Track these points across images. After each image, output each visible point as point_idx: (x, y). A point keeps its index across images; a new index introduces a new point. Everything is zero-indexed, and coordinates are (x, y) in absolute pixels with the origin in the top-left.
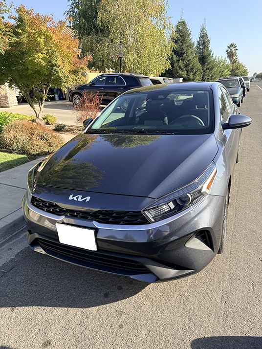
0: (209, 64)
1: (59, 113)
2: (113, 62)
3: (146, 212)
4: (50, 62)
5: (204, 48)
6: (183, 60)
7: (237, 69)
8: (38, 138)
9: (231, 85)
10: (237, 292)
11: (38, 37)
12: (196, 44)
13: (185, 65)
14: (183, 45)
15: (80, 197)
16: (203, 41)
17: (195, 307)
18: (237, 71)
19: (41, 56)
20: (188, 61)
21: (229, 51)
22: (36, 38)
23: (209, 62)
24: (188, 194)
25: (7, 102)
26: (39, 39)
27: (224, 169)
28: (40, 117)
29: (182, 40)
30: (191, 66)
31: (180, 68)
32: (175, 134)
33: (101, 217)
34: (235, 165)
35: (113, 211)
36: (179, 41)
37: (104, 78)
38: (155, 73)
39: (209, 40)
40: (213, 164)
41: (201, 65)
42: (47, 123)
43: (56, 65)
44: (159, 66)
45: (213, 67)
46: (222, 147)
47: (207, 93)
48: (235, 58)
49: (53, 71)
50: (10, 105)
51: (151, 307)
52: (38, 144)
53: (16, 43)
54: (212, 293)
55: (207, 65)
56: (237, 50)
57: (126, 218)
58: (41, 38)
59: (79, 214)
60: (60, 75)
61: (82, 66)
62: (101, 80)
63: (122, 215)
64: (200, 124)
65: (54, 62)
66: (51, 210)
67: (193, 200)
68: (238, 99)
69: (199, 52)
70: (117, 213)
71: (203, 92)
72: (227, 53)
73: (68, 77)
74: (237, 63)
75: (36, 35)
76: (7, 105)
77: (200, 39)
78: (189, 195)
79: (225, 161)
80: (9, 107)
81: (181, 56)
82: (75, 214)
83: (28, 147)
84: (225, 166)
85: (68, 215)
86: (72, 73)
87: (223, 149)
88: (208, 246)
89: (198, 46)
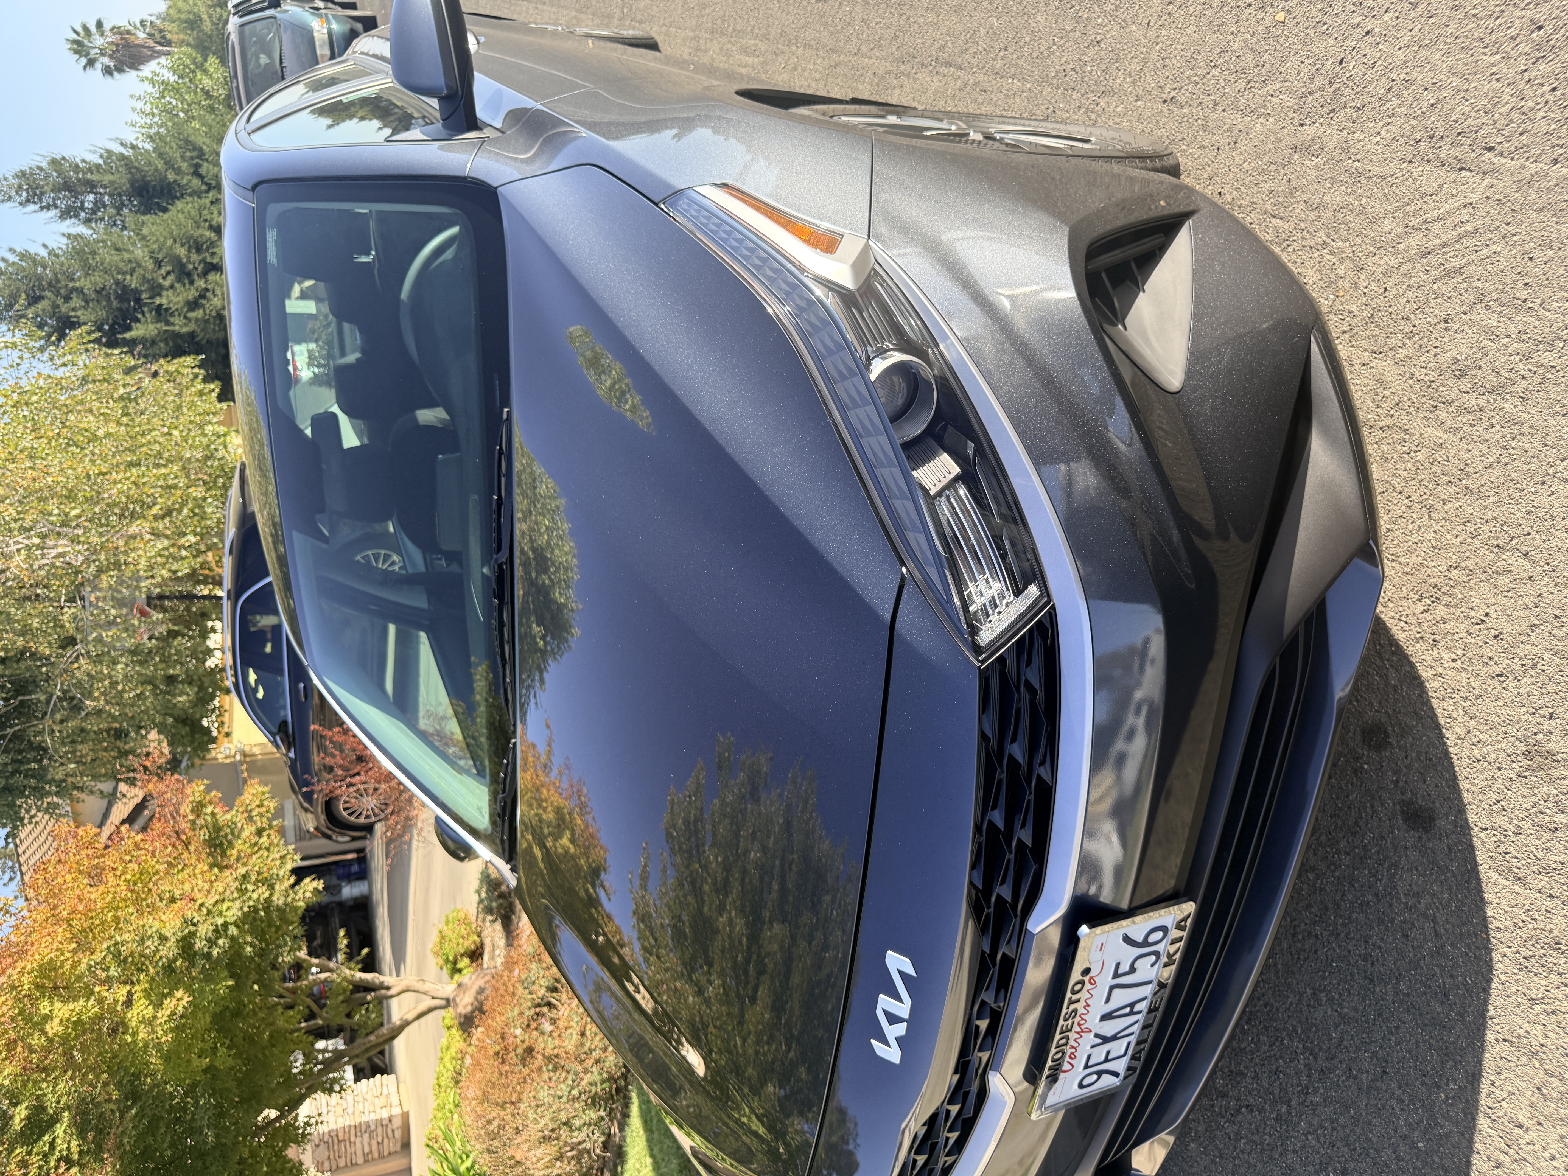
0: (170, 164)
1: (427, 891)
2: (173, 634)
3: (985, 636)
4: (169, 969)
5: (91, 186)
6: (156, 290)
7: (193, 23)
8: (547, 1027)
9: (270, 56)
10: (1422, 77)
11: (43, 1032)
12: (75, 227)
13: (179, 280)
14: (80, 291)
15: (884, 1002)
16: (56, 189)
17: (1513, 329)
18: (207, 26)
19: (141, 1008)
20: (159, 264)
21: (106, 60)
22: (50, 1041)
23: (160, 165)
24: (873, 377)
25: (384, 1124)
26: (53, 1028)
27: (702, 134)
28: (448, 989)
29: (57, 294)
30: (182, 252)
31: (193, 305)
32: (506, 401)
33: (1005, 891)
34: (668, 60)
35: (978, 829)
36: (64, 309)
37: (252, 677)
38: (222, 429)
39: (54, 162)
40: (683, 204)
41: (179, 204)
42: (475, 955)
43: (184, 939)
44: (187, 414)
45: (187, 144)
46: (576, 137)
47: (275, 209)
48: (142, 36)
49: (215, 952)
50: (396, 1111)
51: (1503, 581)
52: (575, 1032)
53: (81, 1128)
54: (1425, 227)
55: (178, 171)
56: (99, 25)
57: (1017, 751)
58: (47, 1018)
59: (983, 1003)
60: (233, 912)
61: (185, 808)
62: (260, 694)
63: (1001, 775)
64: (449, 254)
65: (169, 950)
66: (952, 1136)
67: (905, 344)
68: (335, 26)
69: (113, 211)
70: (986, 803)
71: (271, 236)
72: (120, 70)
73: (245, 877)
74: (168, 26)
75: (36, 1040)
76: (397, 1123)
77: (48, 207)
78: (878, 367)
79: (652, 127)
80: (405, 1117)
81: (138, 300)
82: (983, 1024)
83: (595, 1075)
84: (686, 125)
85: (985, 1055)
86: (224, 854)
87: (584, 133)
88: (1162, 249)
89: (83, 214)
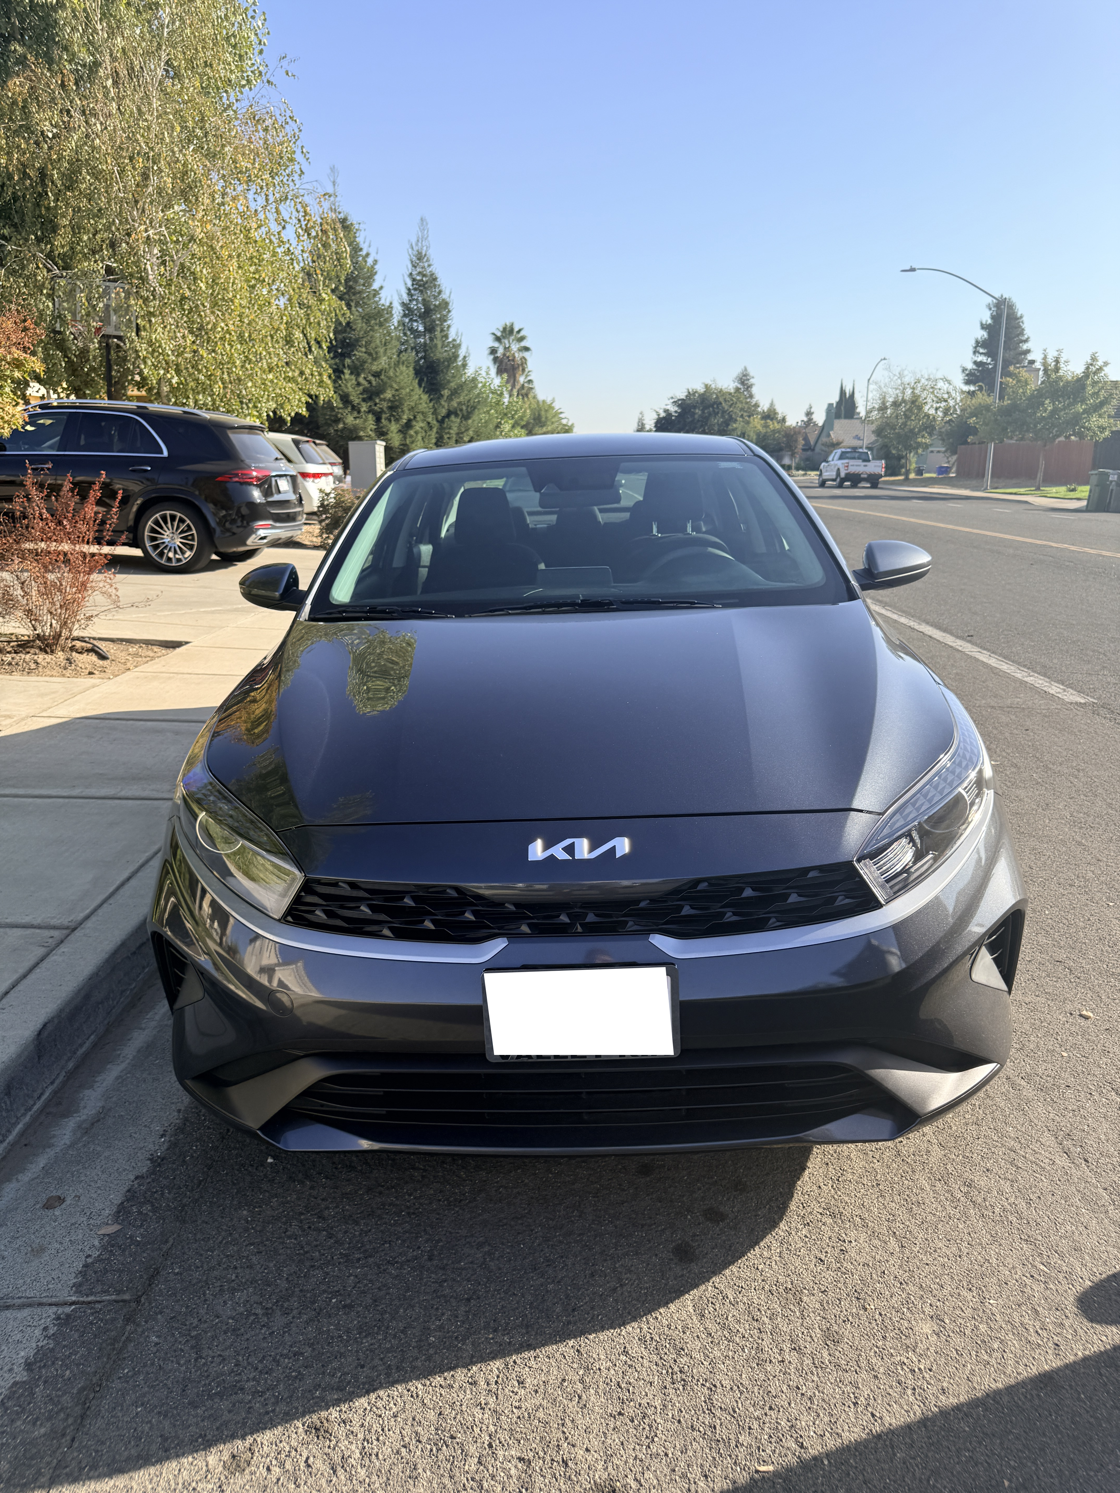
0: (455, 393)
5: (430, 329)
6: (356, 371)
12: (397, 311)
13: (365, 391)
16: (425, 302)
20: (377, 375)
21: (501, 350)
23: (453, 385)
30: (388, 394)
33: (687, 910)
39: (447, 305)
41: (425, 397)
45: (472, 409)
48: (522, 379)
55: (450, 399)
56: (527, 349)
59: (583, 915)
66: (429, 925)
69: (412, 344)
72: (495, 360)
74: (533, 400)
77: (410, 294)
82: (564, 918)
85: (525, 929)
89: (407, 320)
